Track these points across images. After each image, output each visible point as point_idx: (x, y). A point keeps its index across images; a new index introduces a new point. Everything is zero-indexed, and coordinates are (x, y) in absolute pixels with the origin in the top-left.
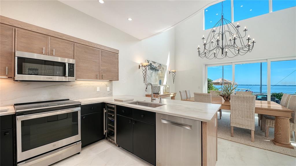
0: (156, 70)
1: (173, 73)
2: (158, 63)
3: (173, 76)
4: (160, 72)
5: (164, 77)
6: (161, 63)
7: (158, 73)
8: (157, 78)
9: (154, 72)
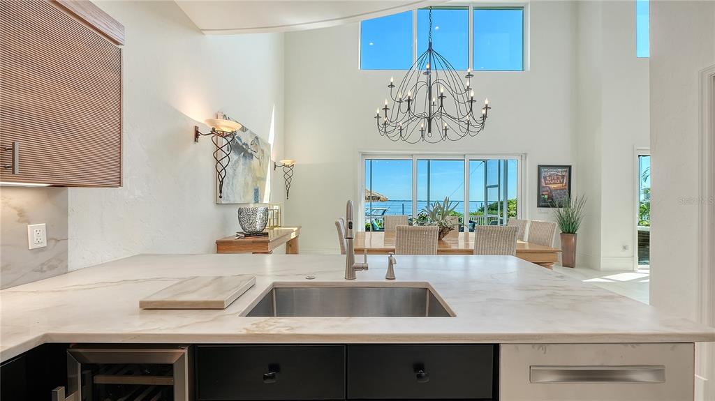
0: (246, 154)
1: (287, 169)
2: (252, 133)
3: (287, 177)
4: (255, 162)
5: (264, 179)
6: (259, 136)
7: (250, 163)
8: (250, 183)
9: (242, 161)
